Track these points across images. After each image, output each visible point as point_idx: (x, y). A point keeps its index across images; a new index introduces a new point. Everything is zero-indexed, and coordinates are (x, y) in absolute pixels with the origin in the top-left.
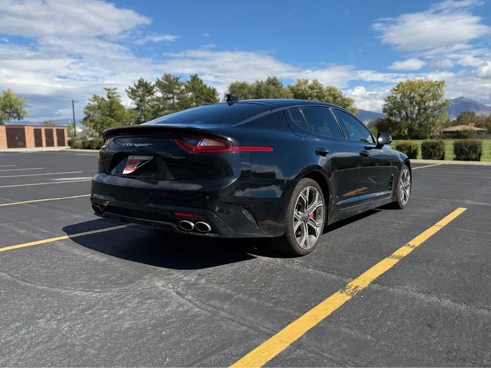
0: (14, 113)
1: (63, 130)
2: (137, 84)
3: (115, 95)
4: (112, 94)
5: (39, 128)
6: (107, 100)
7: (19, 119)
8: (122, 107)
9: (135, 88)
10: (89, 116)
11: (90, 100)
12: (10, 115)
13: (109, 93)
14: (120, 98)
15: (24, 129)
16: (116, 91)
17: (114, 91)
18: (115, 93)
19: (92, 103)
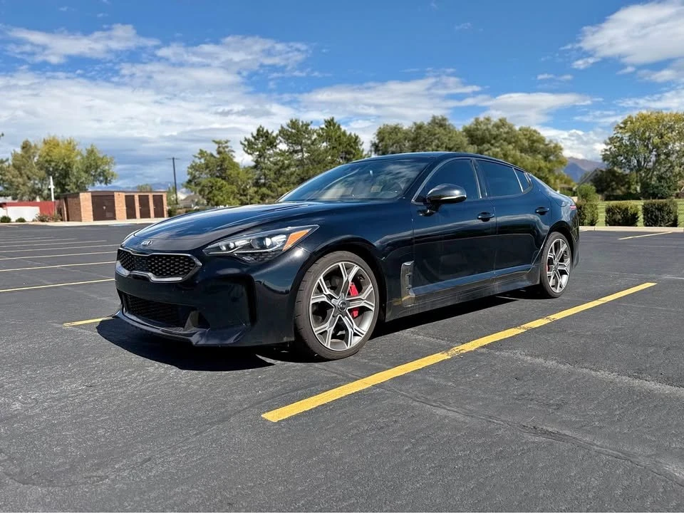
0: (100, 176)
1: (162, 196)
2: (255, 134)
3: (227, 150)
4: (224, 148)
5: (132, 194)
6: (218, 156)
7: (106, 183)
8: (236, 165)
9: (253, 140)
10: (194, 177)
11: (196, 157)
12: (95, 178)
13: (219, 147)
14: (234, 154)
15: (113, 196)
16: (229, 144)
17: (226, 145)
18: (227, 147)
19: (197, 161)
